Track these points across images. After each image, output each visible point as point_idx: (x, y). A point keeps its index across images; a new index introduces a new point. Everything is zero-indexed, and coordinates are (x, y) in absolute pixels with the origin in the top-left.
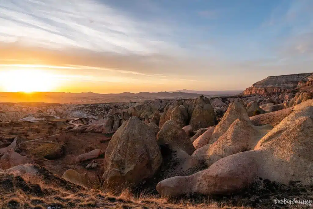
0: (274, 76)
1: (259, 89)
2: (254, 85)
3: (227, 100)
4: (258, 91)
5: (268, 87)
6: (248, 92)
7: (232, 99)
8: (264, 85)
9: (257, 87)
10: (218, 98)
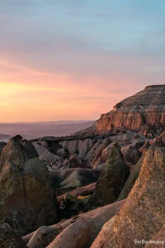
0: (160, 86)
1: (130, 115)
2: (118, 106)
3: (61, 147)
4: (127, 122)
5: (149, 110)
6: (106, 123)
7: (71, 142)
8: (139, 106)
9: (124, 112)
10: (38, 142)
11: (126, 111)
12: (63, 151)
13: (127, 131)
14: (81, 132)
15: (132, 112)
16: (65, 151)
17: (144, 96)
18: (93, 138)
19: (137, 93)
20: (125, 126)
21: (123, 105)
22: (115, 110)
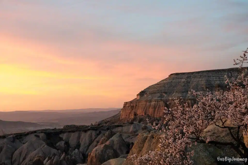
0: (184, 74)
1: (153, 103)
2: (142, 94)
3: (61, 139)
4: (151, 110)
5: (172, 98)
6: (129, 111)
7: (72, 134)
8: (162, 94)
9: (147, 100)
10: (36, 134)
11: (149, 99)
12: (63, 144)
13: (134, 122)
14: (106, 120)
15: (155, 100)
16: (64, 144)
17: (167, 83)
18: (96, 130)
19: (161, 81)
20: (148, 114)
21: (146, 92)
22: (139, 98)
